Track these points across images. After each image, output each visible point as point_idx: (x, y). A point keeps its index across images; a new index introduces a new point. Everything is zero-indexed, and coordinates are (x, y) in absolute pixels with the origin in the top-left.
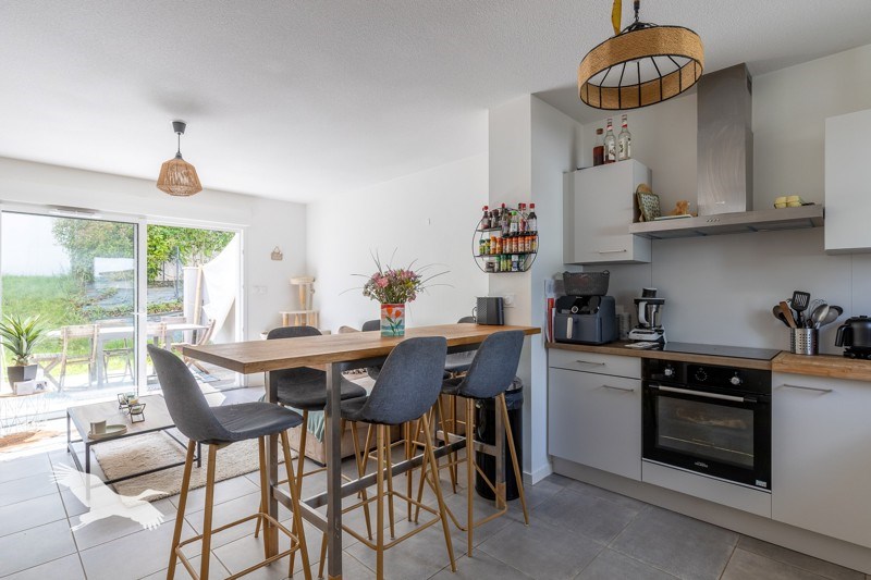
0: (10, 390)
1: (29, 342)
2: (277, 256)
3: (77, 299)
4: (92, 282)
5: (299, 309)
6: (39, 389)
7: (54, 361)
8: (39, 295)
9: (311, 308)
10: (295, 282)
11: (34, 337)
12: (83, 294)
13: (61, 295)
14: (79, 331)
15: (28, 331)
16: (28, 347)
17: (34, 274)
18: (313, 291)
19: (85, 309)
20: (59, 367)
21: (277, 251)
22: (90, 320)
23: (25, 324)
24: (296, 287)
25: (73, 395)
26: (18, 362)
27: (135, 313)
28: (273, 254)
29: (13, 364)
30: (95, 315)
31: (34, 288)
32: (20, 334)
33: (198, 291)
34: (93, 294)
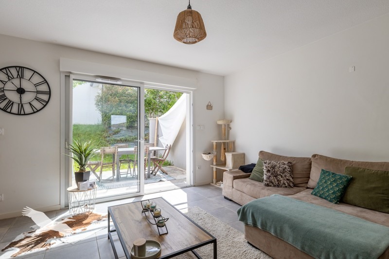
0: (76, 187)
1: (86, 157)
2: (209, 107)
3: (104, 134)
4: (110, 127)
5: (221, 139)
6: (91, 187)
7: (97, 165)
8: (90, 132)
9: (228, 139)
10: (220, 122)
11: (89, 154)
12: (107, 132)
13: (98, 132)
14: (109, 150)
15: (85, 150)
16: (85, 161)
17: (88, 124)
18: (230, 128)
19: (107, 139)
20: (99, 168)
21: (209, 104)
22: (110, 144)
23: (84, 146)
24: (219, 126)
25: (106, 185)
26: (80, 169)
27: (139, 141)
28: (207, 106)
29: (78, 170)
30: (111, 142)
31: (88, 129)
32: (82, 152)
33: (156, 130)
34: (111, 132)
